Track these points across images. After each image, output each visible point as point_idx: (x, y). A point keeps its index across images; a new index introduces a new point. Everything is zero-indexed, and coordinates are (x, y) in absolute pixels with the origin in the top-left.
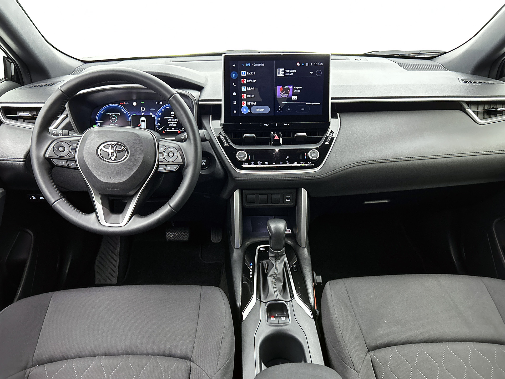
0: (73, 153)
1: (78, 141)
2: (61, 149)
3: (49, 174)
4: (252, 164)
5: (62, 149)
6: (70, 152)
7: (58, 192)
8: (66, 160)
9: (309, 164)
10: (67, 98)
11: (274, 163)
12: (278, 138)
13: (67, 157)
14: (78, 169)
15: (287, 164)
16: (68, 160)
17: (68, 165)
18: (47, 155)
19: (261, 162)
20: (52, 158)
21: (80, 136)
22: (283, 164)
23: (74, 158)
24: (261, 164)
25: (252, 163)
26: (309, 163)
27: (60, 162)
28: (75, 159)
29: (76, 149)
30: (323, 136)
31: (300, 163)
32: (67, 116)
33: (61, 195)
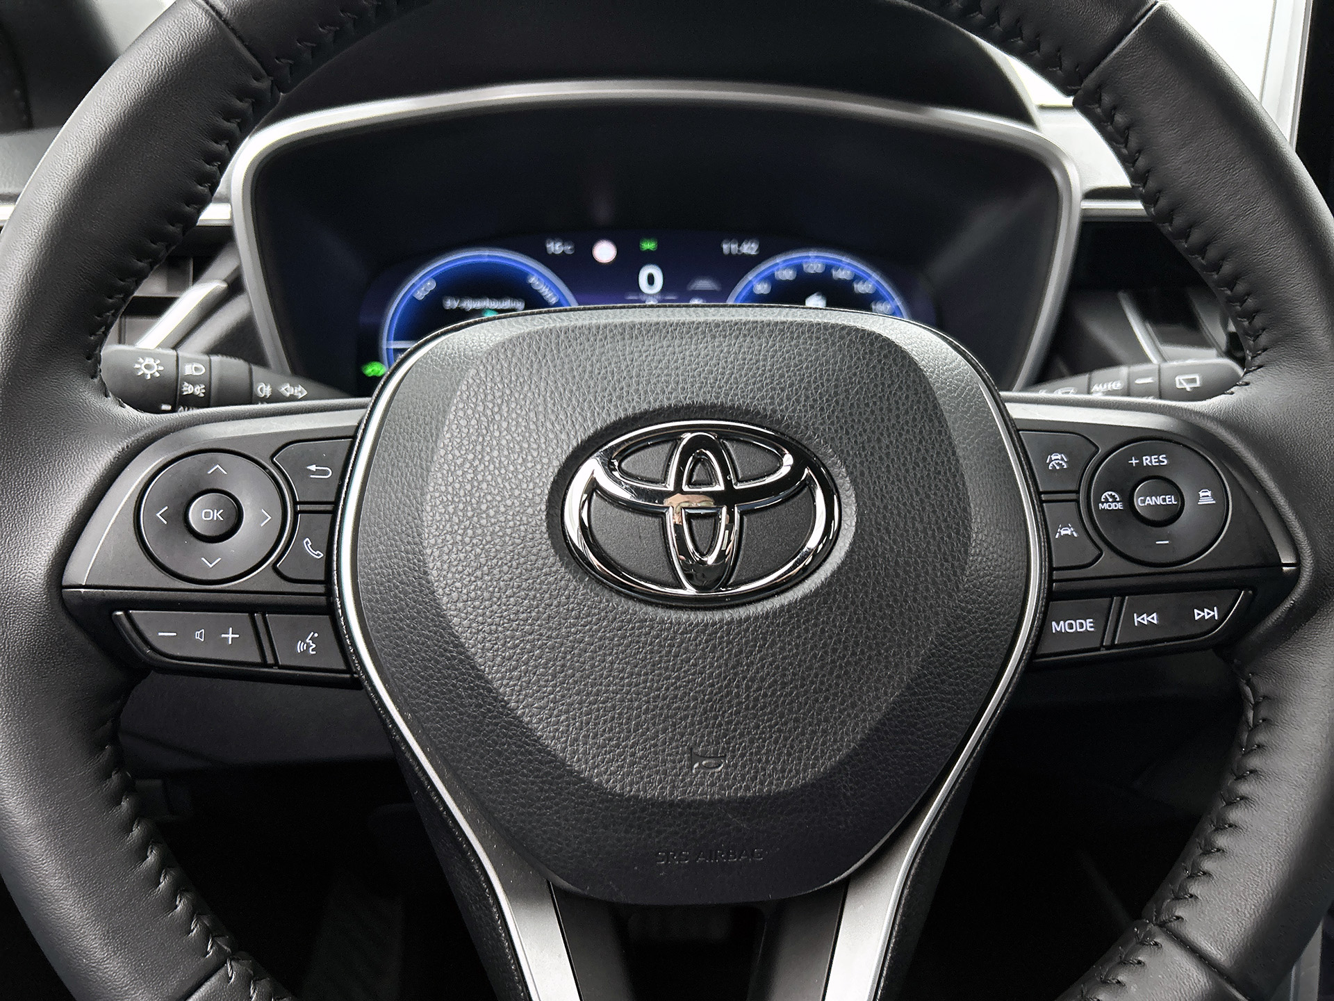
0: (307, 543)
1: (352, 438)
2: (202, 514)
3: (97, 747)
5: (216, 515)
6: (284, 537)
7: (180, 906)
8: (250, 609)
10: (255, 84)
13: (262, 580)
14: (356, 682)
16: (266, 609)
17: (270, 660)
18: (80, 571)
20: (127, 605)
21: (363, 406)
23: (320, 589)
27: (199, 635)
28: (329, 593)
29: (336, 503)
32: (235, 287)
33: (207, 933)
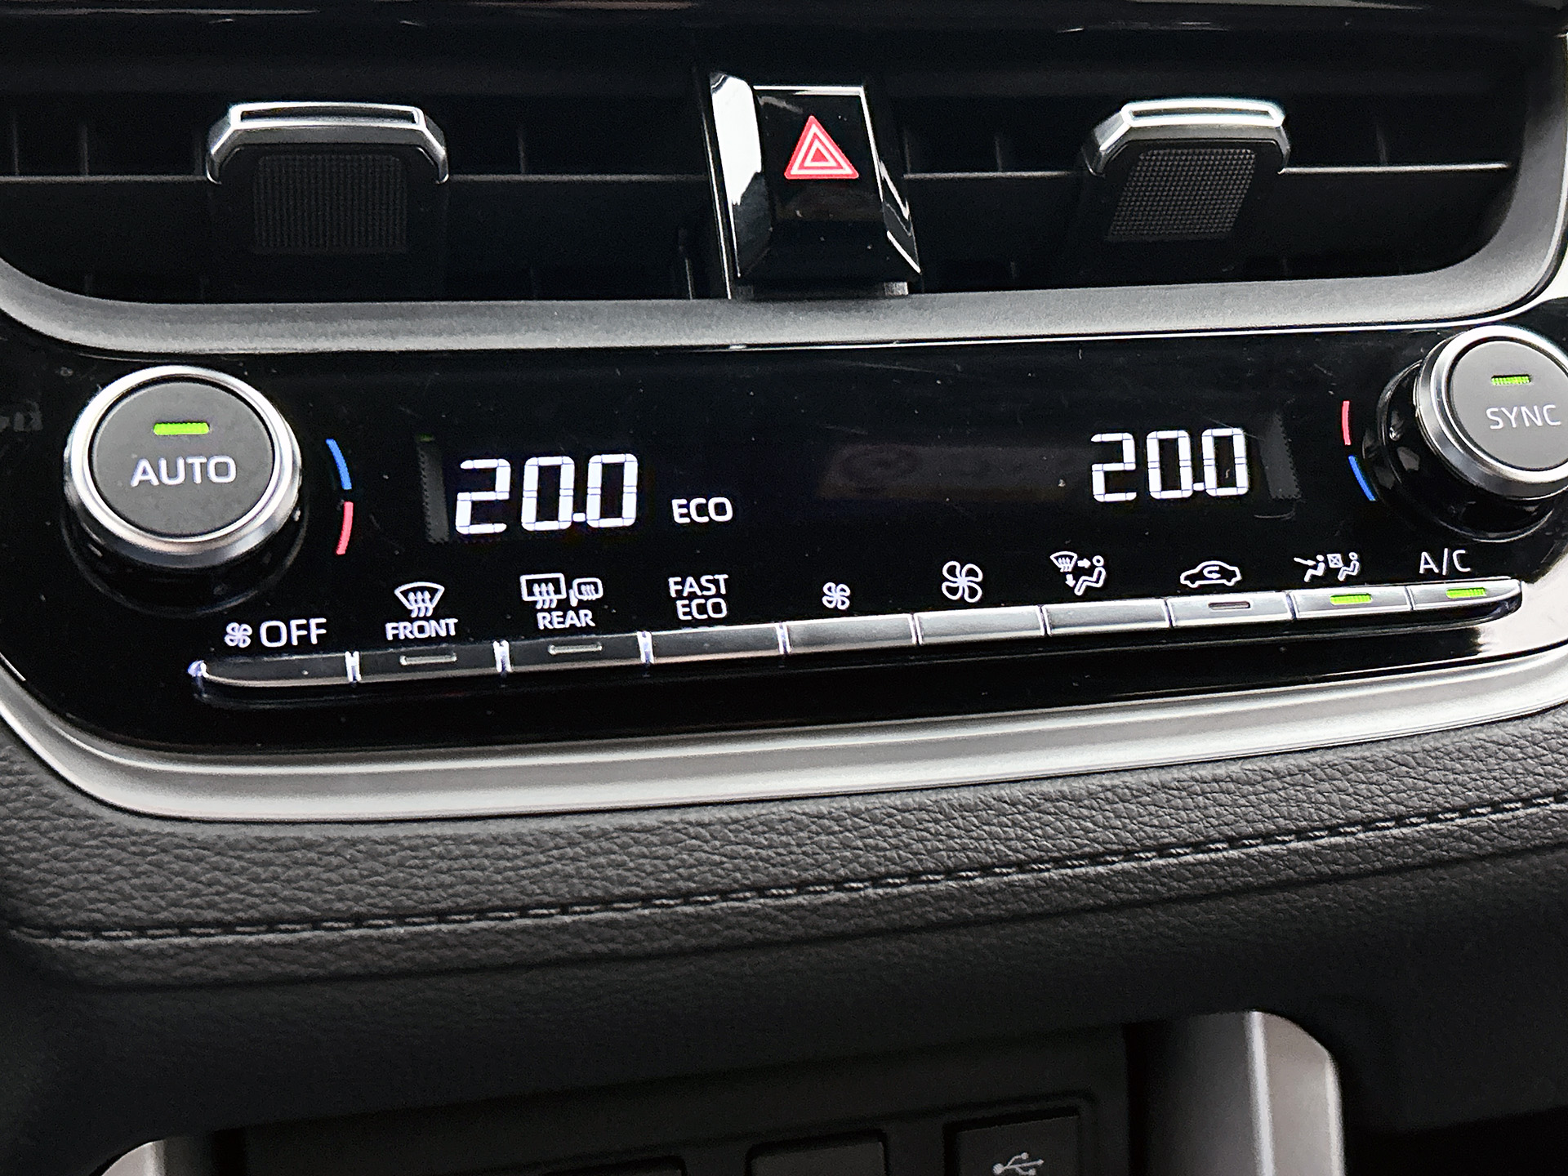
4: (405, 630)
9: (1430, 577)
11: (836, 595)
12: (847, 170)
15: (1068, 596)
19: (590, 590)
22: (992, 597)
24: (586, 618)
25: (404, 615)
26: (1426, 562)
30: (1511, 150)
31: (1290, 579)
